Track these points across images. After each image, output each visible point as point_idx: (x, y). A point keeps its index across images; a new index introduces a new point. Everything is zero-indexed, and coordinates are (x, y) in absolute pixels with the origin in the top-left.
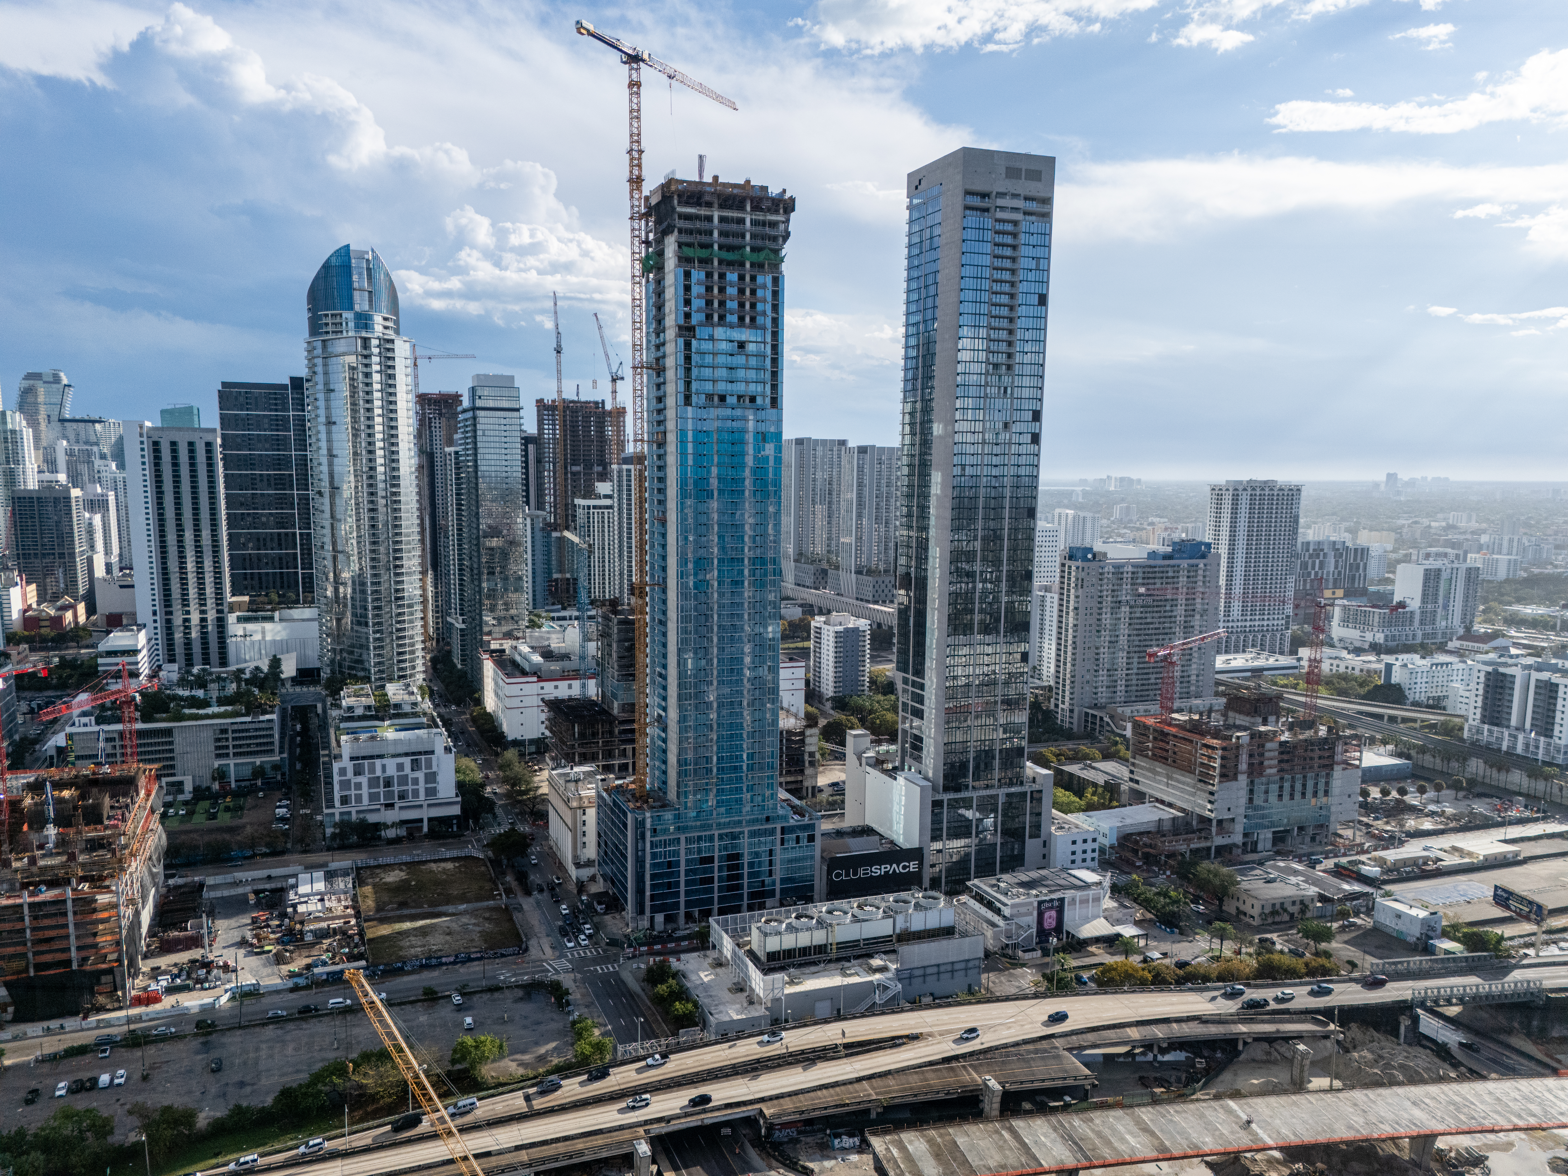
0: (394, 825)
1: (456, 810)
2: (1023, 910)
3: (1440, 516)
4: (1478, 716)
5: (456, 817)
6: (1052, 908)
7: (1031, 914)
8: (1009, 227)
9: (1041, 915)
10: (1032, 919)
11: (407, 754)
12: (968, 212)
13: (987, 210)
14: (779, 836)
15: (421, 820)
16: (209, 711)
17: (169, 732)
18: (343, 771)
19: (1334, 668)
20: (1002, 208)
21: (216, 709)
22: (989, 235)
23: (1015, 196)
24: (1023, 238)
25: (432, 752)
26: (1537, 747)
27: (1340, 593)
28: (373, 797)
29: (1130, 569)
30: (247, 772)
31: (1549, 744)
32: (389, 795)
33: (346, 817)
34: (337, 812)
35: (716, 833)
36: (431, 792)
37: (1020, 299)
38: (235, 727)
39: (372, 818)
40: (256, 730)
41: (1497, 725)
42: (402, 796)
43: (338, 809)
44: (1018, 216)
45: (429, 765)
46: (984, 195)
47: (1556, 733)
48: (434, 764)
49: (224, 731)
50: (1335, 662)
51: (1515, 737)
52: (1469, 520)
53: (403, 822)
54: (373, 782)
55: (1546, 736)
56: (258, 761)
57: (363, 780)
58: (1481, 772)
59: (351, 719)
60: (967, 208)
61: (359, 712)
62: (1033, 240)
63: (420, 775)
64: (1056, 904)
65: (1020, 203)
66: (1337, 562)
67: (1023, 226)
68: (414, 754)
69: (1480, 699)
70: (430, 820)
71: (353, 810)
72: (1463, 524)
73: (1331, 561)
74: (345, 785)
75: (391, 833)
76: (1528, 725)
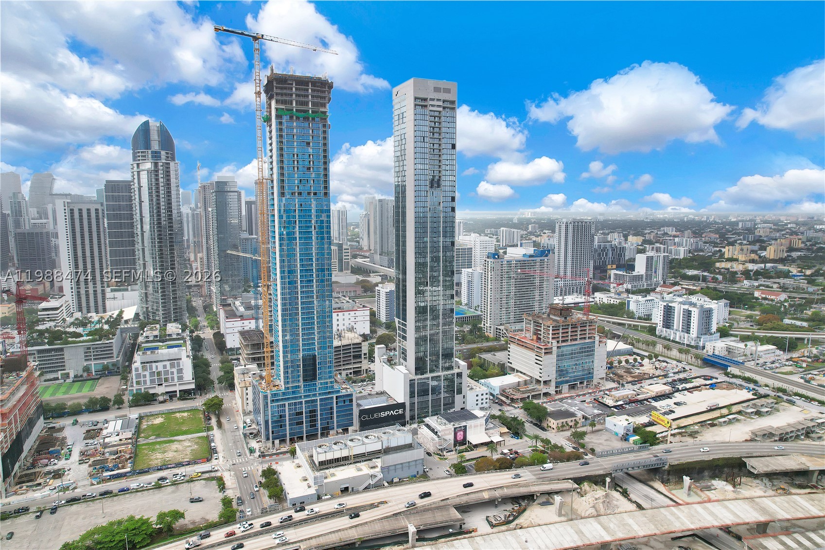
0: (163, 394)
1: (193, 386)
2: (447, 432)
3: (662, 229)
4: (661, 325)
5: (193, 389)
6: (461, 430)
7: (451, 434)
8: (437, 114)
9: (455, 434)
10: (452, 437)
11: (169, 360)
12: (417, 107)
13: (426, 106)
14: (335, 401)
15: (176, 391)
16: (81, 339)
17: (62, 350)
18: (137, 369)
19: (609, 302)
20: (433, 106)
21: (85, 338)
22: (428, 118)
23: (438, 100)
24: (443, 119)
25: (180, 359)
26: (684, 338)
27: (614, 266)
28: (152, 381)
29: (514, 262)
30: (100, 367)
31: (689, 337)
32: (160, 379)
33: (139, 391)
34: (134, 389)
35: (303, 401)
36: (180, 378)
37: (443, 146)
38: (94, 346)
39: (151, 391)
40: (104, 347)
41: (668, 328)
42: (166, 380)
43: (135, 387)
44: (441, 109)
45: (179, 365)
46: (425, 100)
47: (691, 332)
48: (181, 365)
49: (89, 348)
50: (609, 299)
51: (676, 334)
52: (672, 231)
53: (167, 393)
54: (152, 374)
55: (687, 333)
56: (105, 362)
57: (147, 373)
58: (661, 350)
59: (147, 342)
60: (416, 105)
61: (151, 339)
62: (448, 119)
63: (175, 370)
64: (463, 428)
65: (441, 103)
66: (613, 253)
67: (443, 113)
68: (171, 360)
69: (662, 317)
70: (180, 391)
71: (143, 388)
72: (670, 233)
73: (610, 253)
74: (138, 376)
75: (161, 398)
76: (680, 329)
